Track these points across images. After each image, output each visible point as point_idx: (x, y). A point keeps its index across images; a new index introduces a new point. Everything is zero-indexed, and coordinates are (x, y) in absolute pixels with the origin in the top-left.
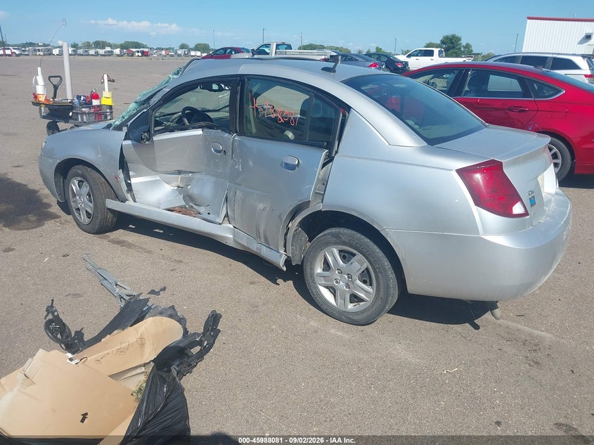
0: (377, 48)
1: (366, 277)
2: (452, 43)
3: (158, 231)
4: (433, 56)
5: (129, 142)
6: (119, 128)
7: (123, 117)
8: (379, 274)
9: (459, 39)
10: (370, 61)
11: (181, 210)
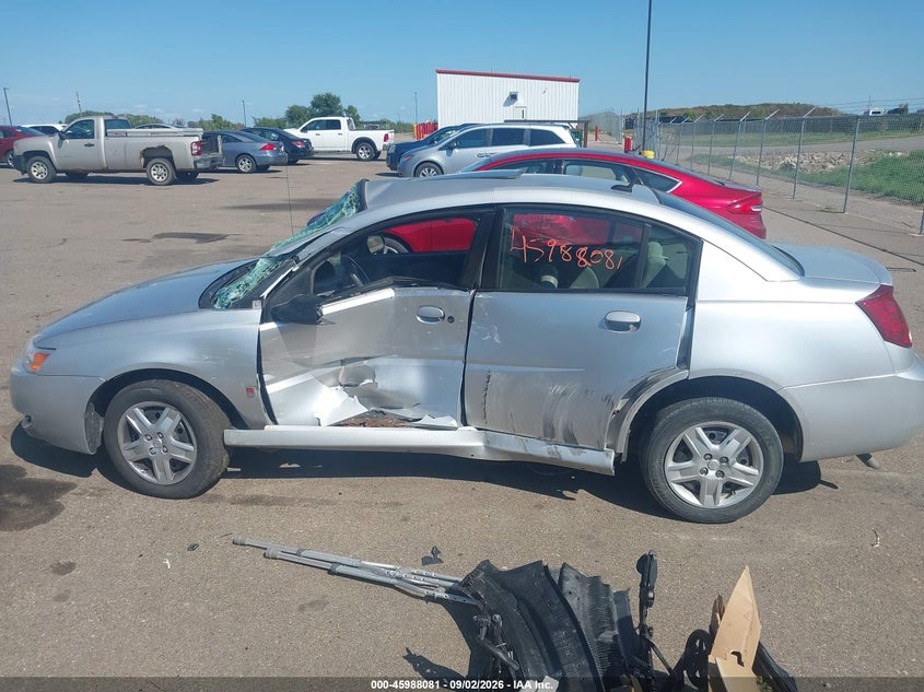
0: (214, 116)
1: (747, 457)
2: (328, 105)
3: (286, 465)
4: (339, 128)
5: (272, 325)
6: (244, 304)
7: (247, 285)
8: (770, 448)
9: (338, 100)
10: (261, 141)
11: (361, 421)
